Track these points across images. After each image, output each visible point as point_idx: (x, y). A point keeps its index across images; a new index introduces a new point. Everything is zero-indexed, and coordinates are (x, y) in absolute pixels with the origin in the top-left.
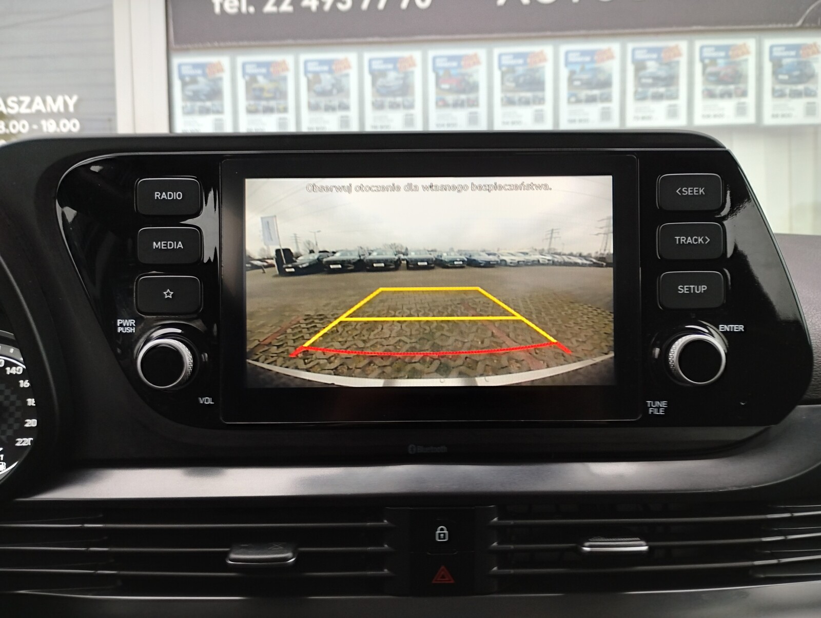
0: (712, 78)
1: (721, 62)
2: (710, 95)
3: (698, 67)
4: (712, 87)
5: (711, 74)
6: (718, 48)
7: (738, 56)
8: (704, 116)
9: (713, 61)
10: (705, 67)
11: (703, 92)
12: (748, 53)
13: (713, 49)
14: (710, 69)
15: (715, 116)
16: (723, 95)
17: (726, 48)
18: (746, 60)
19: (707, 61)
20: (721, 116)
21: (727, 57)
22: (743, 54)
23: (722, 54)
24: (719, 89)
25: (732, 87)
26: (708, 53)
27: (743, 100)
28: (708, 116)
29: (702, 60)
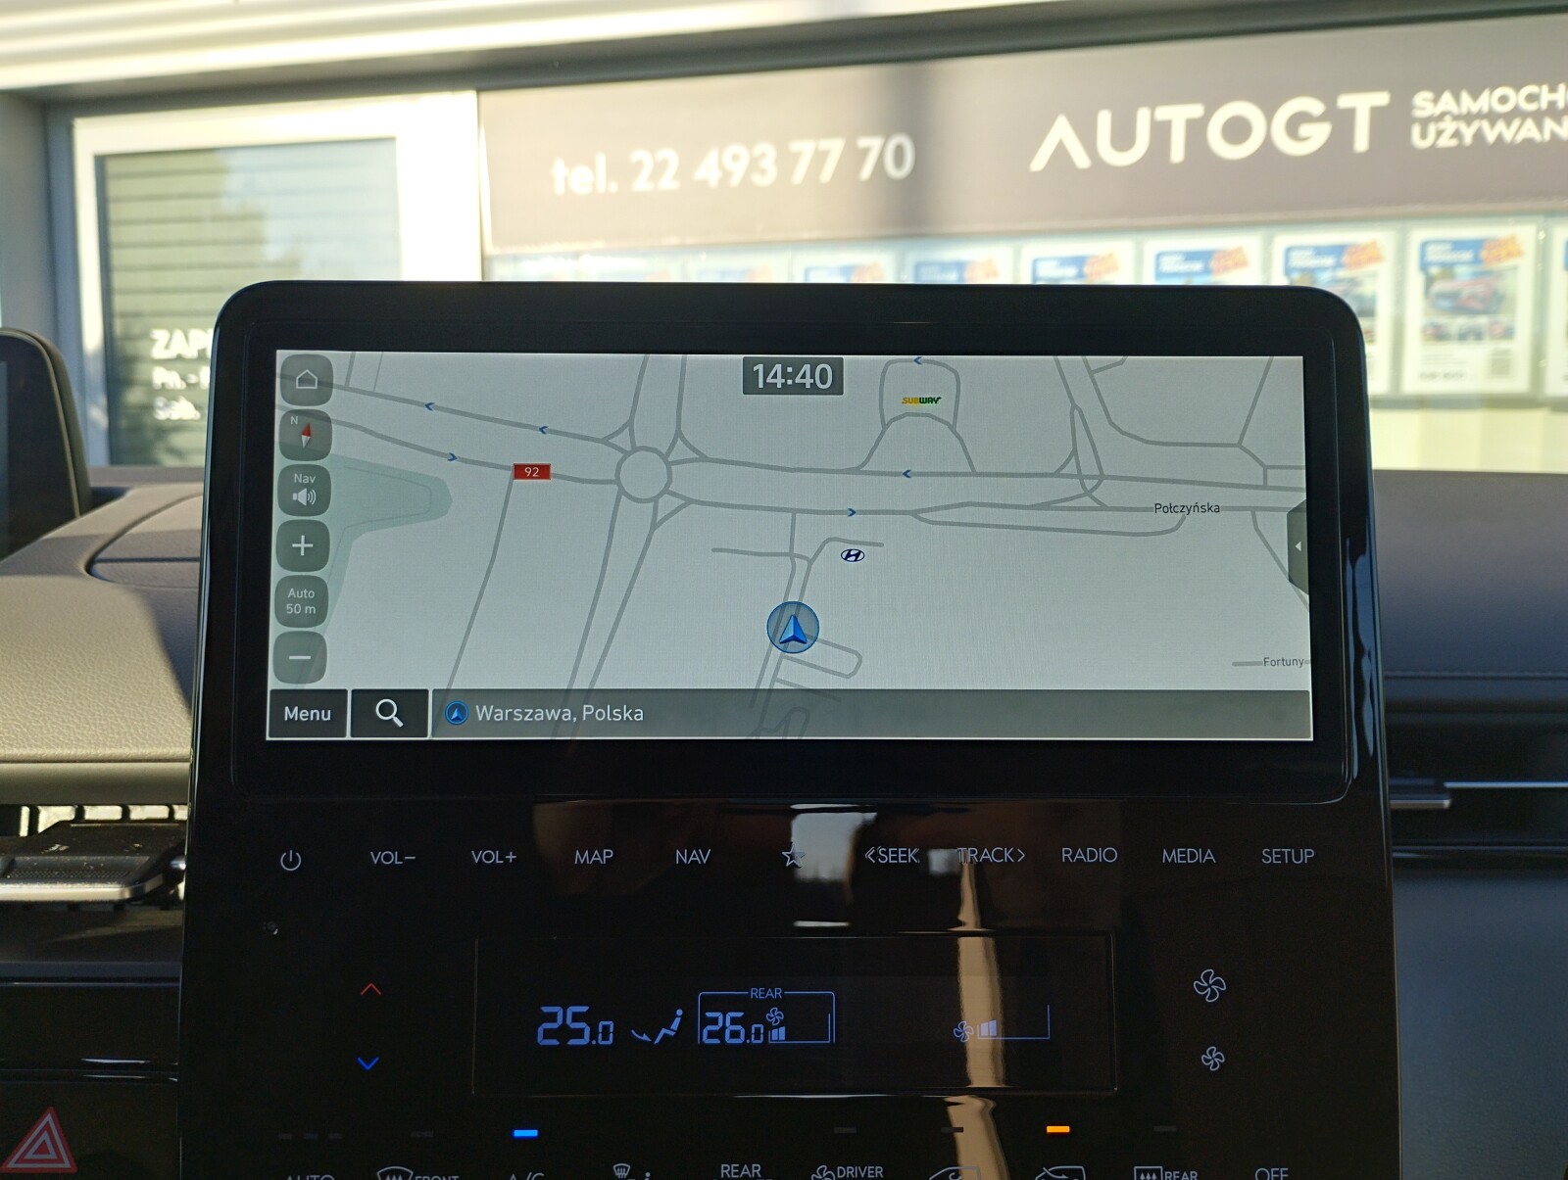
0: (1446, 304)
1: (1463, 271)
2: (1438, 335)
3: (1415, 281)
4: (1442, 320)
5: (1442, 296)
6: (1458, 245)
7: (1498, 259)
8: (1425, 376)
9: (1448, 270)
10: (1429, 281)
11: (1424, 330)
12: (1519, 253)
13: (1448, 247)
14: (1440, 287)
15: (1446, 376)
16: (1463, 337)
17: (1476, 245)
18: (1515, 269)
19: (1434, 270)
20: (1459, 375)
21: (1476, 261)
22: (1510, 255)
23: (1467, 256)
24: (1460, 322)
25: (1482, 321)
26: (1435, 254)
27: (1504, 345)
28: (1433, 376)
29: (1424, 266)
